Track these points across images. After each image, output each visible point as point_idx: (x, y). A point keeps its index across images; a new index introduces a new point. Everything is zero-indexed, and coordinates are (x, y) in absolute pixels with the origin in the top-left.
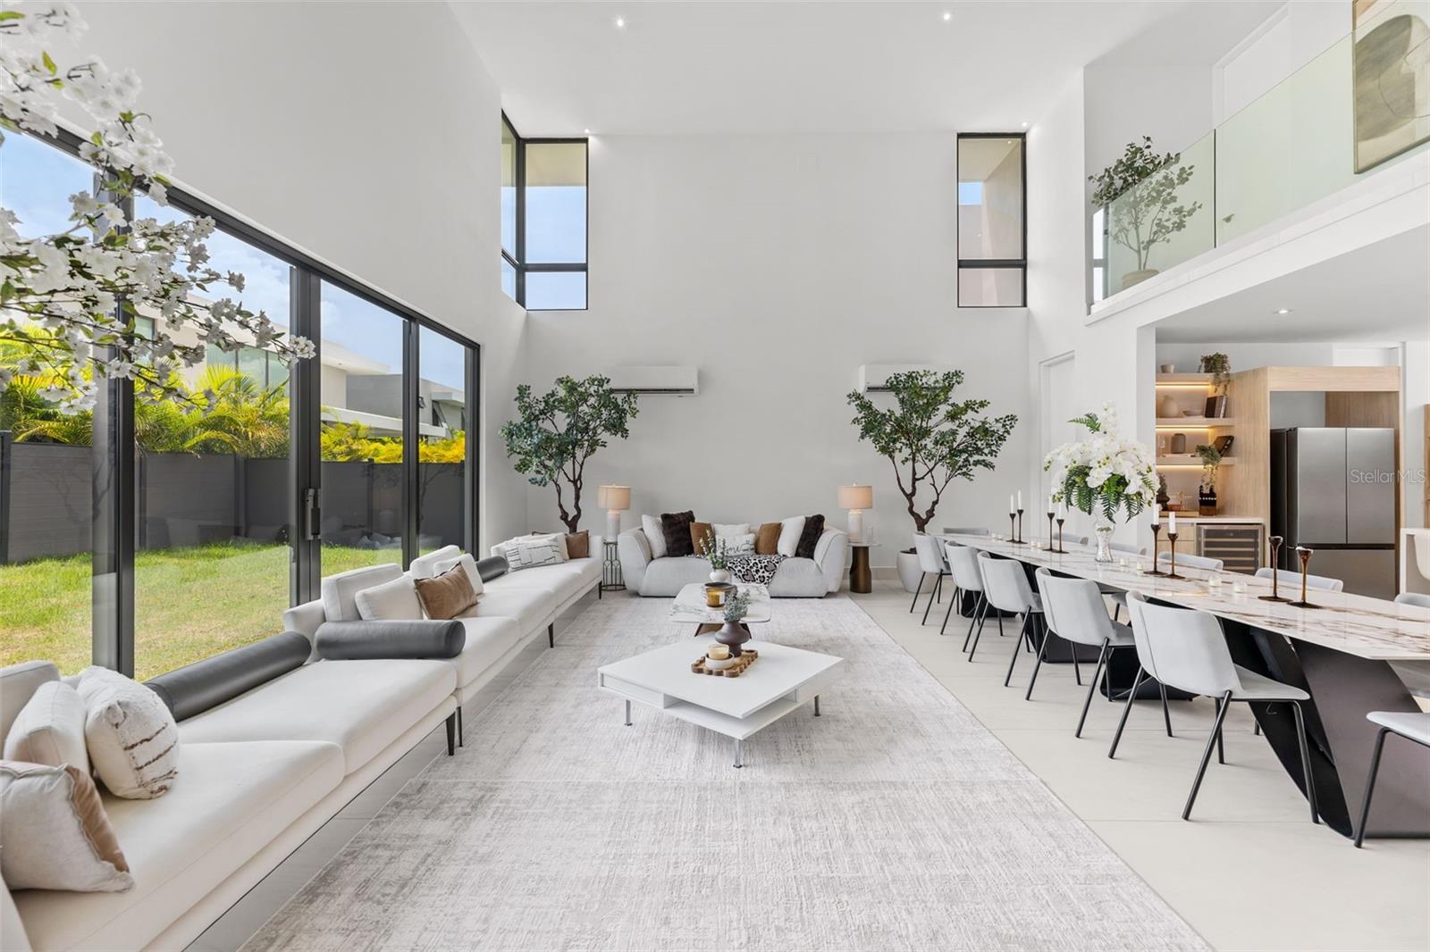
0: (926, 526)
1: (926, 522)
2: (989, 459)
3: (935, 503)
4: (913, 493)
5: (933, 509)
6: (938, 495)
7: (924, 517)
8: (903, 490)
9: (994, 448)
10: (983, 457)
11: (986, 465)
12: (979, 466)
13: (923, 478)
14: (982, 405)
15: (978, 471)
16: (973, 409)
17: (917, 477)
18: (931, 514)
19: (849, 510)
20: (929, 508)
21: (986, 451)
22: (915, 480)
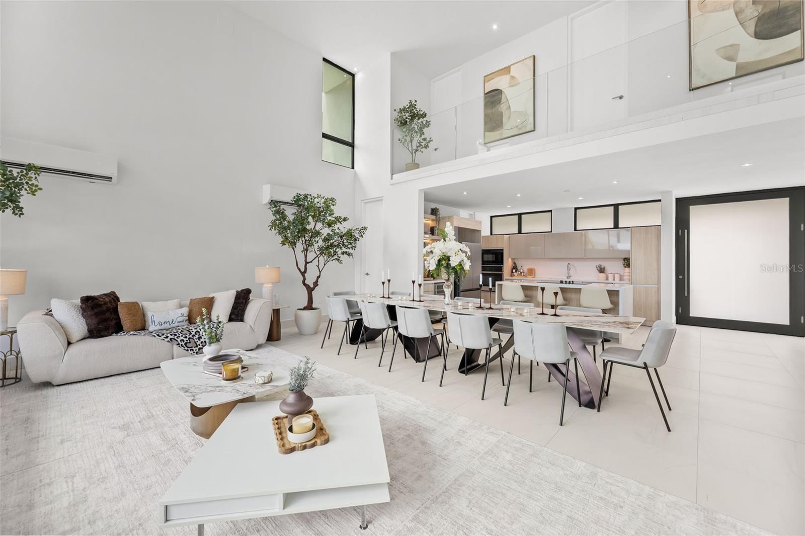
0: (313, 292)
1: (313, 289)
2: (350, 251)
3: (318, 277)
4: (305, 272)
5: (317, 281)
6: (320, 272)
7: (312, 286)
8: (299, 269)
9: (353, 245)
10: (348, 250)
11: (349, 255)
12: (345, 255)
13: (311, 262)
14: (345, 220)
15: (344, 258)
16: (339, 222)
17: (308, 261)
18: (316, 284)
19: (263, 284)
20: (315, 280)
21: (349, 246)
22: (307, 263)
